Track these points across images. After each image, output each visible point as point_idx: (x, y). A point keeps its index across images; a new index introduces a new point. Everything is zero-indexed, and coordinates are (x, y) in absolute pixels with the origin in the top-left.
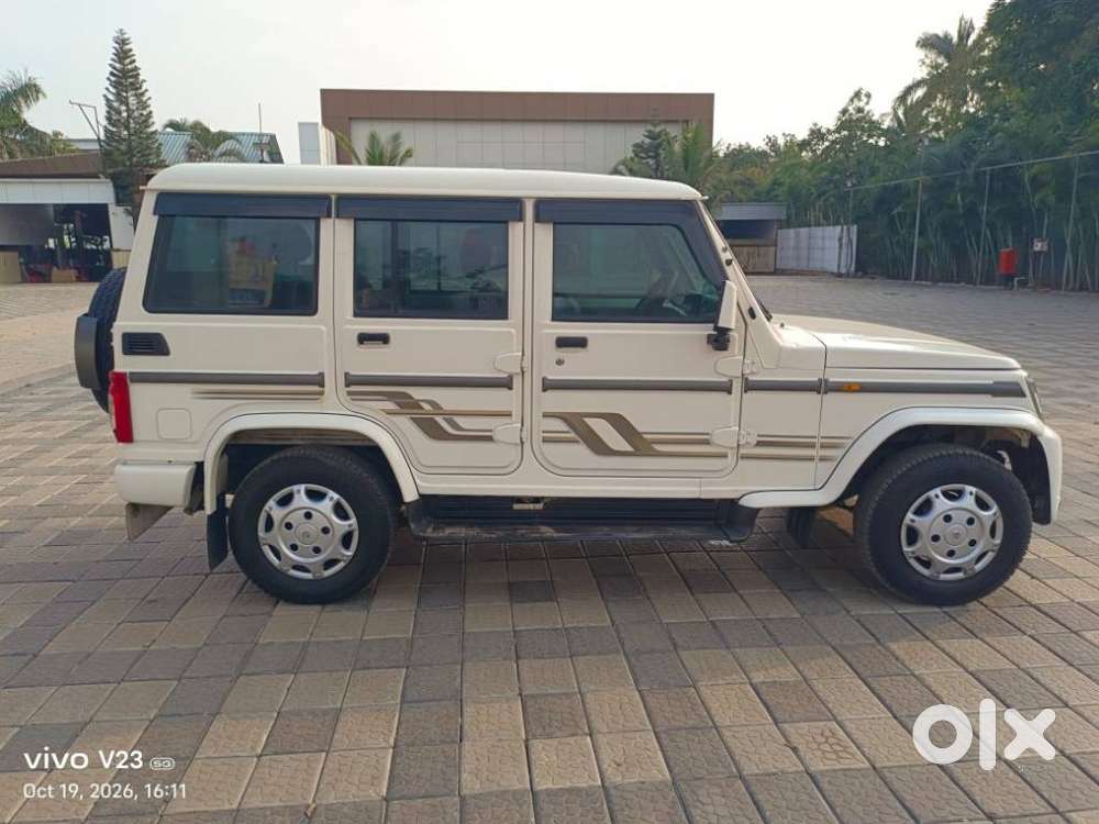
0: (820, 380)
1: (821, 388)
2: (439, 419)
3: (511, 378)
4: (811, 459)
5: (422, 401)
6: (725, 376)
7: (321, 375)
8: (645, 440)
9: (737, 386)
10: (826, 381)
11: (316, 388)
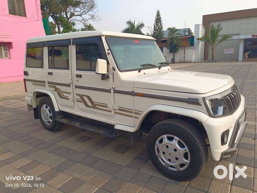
0: (132, 91)
1: (133, 94)
2: (61, 93)
3: (70, 84)
4: (132, 117)
5: (58, 88)
6: (109, 88)
7: (45, 81)
8: (94, 104)
9: (112, 91)
10: (134, 92)
11: (44, 84)
